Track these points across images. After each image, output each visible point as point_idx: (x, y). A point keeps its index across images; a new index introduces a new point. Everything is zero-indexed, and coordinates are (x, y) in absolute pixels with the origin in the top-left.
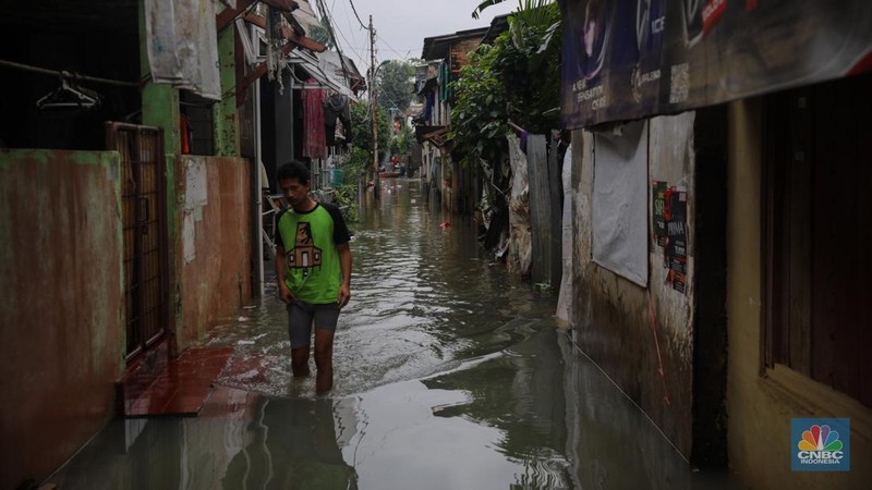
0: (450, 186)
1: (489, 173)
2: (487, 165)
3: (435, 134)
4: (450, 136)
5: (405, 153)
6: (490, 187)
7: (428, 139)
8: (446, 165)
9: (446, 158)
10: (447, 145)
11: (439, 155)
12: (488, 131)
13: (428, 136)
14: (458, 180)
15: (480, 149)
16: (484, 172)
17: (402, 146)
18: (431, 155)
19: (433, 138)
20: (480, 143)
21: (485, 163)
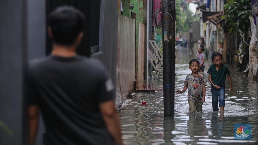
0: (222, 47)
1: (243, 36)
2: (242, 32)
3: (214, 17)
4: (223, 18)
5: (187, 31)
6: (243, 43)
7: (210, 20)
8: (220, 35)
9: (220, 30)
10: (222, 22)
11: (215, 29)
12: (242, 15)
13: (210, 17)
14: (227, 44)
15: (238, 24)
16: (240, 36)
17: (185, 26)
18: (210, 30)
19: (213, 19)
20: (238, 21)
21: (240, 31)
